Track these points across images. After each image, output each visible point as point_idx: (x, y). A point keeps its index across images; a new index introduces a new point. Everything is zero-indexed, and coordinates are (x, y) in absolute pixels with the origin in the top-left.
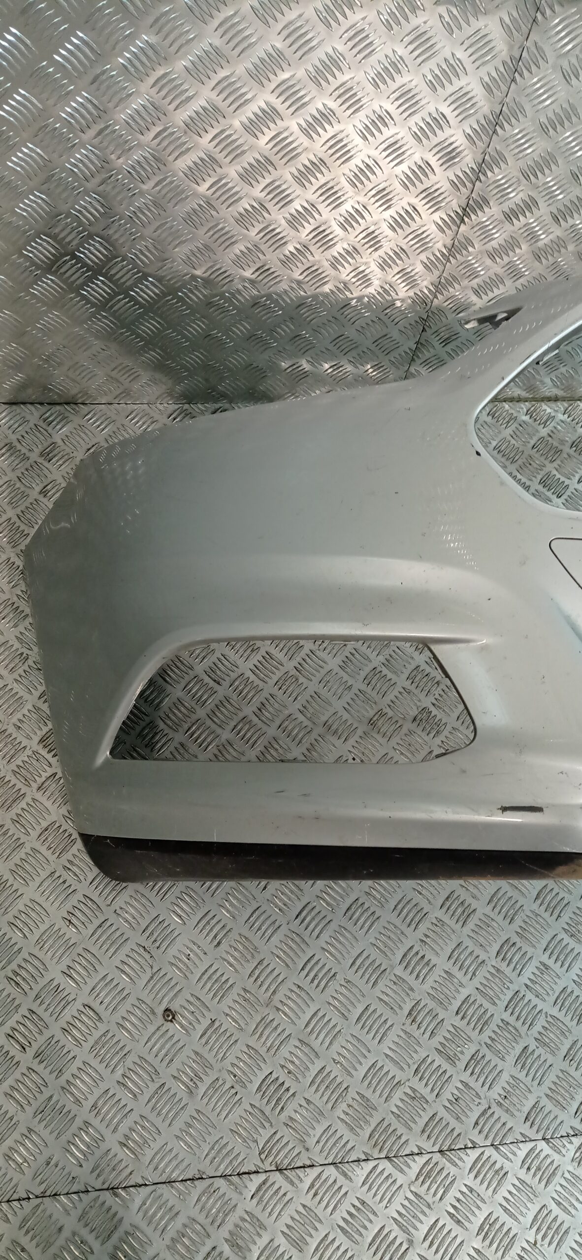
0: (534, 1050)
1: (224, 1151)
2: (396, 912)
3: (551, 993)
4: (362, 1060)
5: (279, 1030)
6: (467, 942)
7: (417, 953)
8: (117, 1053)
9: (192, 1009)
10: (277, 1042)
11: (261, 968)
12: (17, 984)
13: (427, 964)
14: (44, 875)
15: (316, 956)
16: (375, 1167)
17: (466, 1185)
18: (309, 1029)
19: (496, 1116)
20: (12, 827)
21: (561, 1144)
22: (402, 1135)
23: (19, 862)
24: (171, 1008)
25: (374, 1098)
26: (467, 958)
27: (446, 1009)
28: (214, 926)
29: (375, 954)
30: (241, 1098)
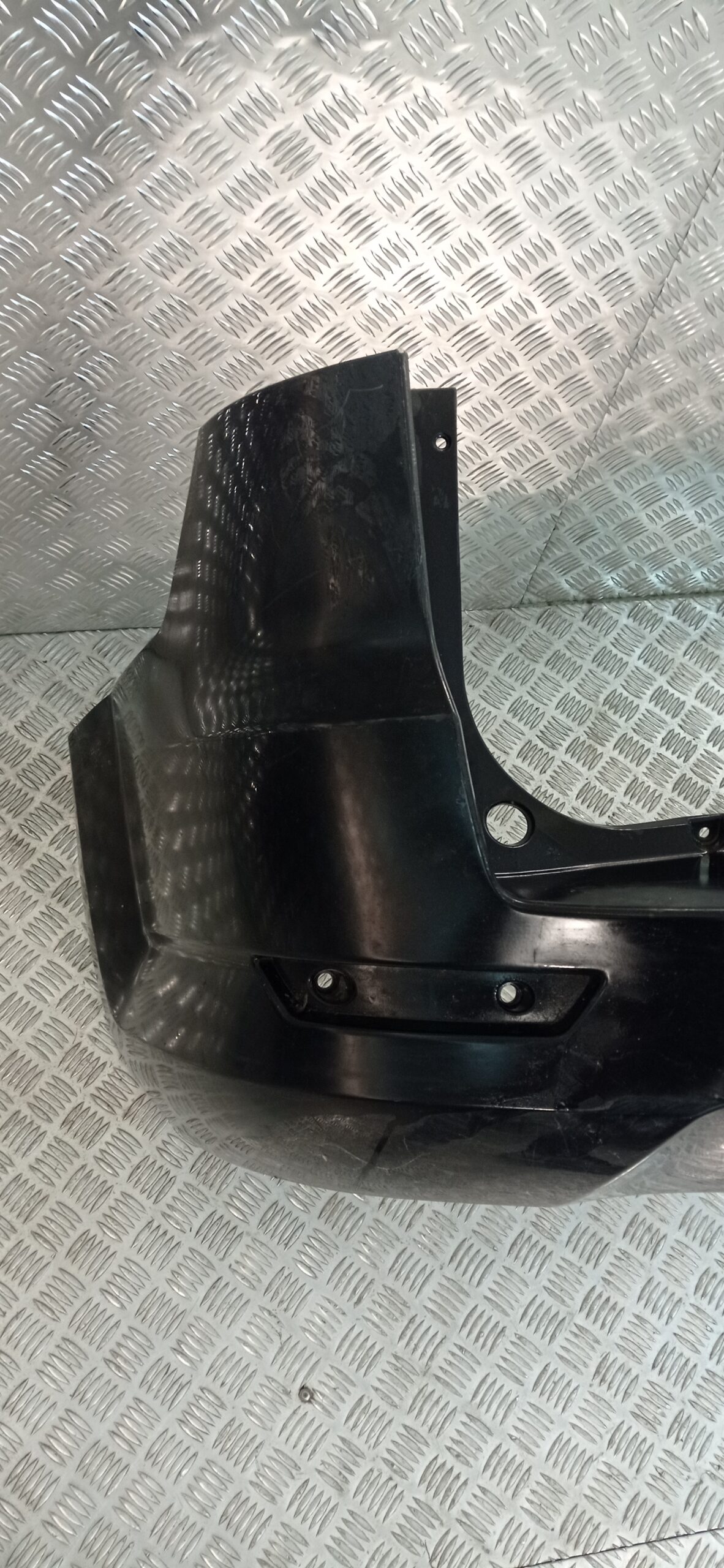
2: (571, 1246)
4: (544, 1433)
5: (442, 1404)
6: (659, 1277)
7: (600, 1296)
8: (247, 1446)
9: (333, 1384)
10: (441, 1419)
11: (413, 1327)
12: (118, 1367)
13: (613, 1308)
14: (139, 1225)
15: (479, 1307)
18: (478, 1400)
19: (710, 1493)
20: (95, 1167)
22: (600, 1524)
23: (108, 1212)
24: (308, 1385)
25: (563, 1480)
26: (659, 1298)
27: (640, 1362)
28: (352, 1278)
29: (549, 1301)
30: (402, 1492)
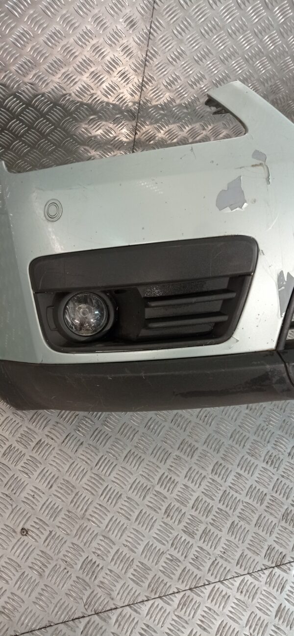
0: (238, 523)
1: (63, 607)
2: (153, 455)
3: (244, 489)
4: (140, 542)
5: (90, 532)
6: (195, 467)
7: (167, 477)
9: (37, 526)
10: (90, 539)
11: (77, 497)
13: (173, 482)
15: (109, 486)
16: (153, 604)
17: (206, 607)
18: (108, 529)
19: (220, 565)
21: (259, 575)
22: (167, 583)
24: (25, 527)
25: (148, 563)
26: (195, 476)
27: (186, 506)
28: (48, 477)
29: (143, 480)
30: (71, 575)
